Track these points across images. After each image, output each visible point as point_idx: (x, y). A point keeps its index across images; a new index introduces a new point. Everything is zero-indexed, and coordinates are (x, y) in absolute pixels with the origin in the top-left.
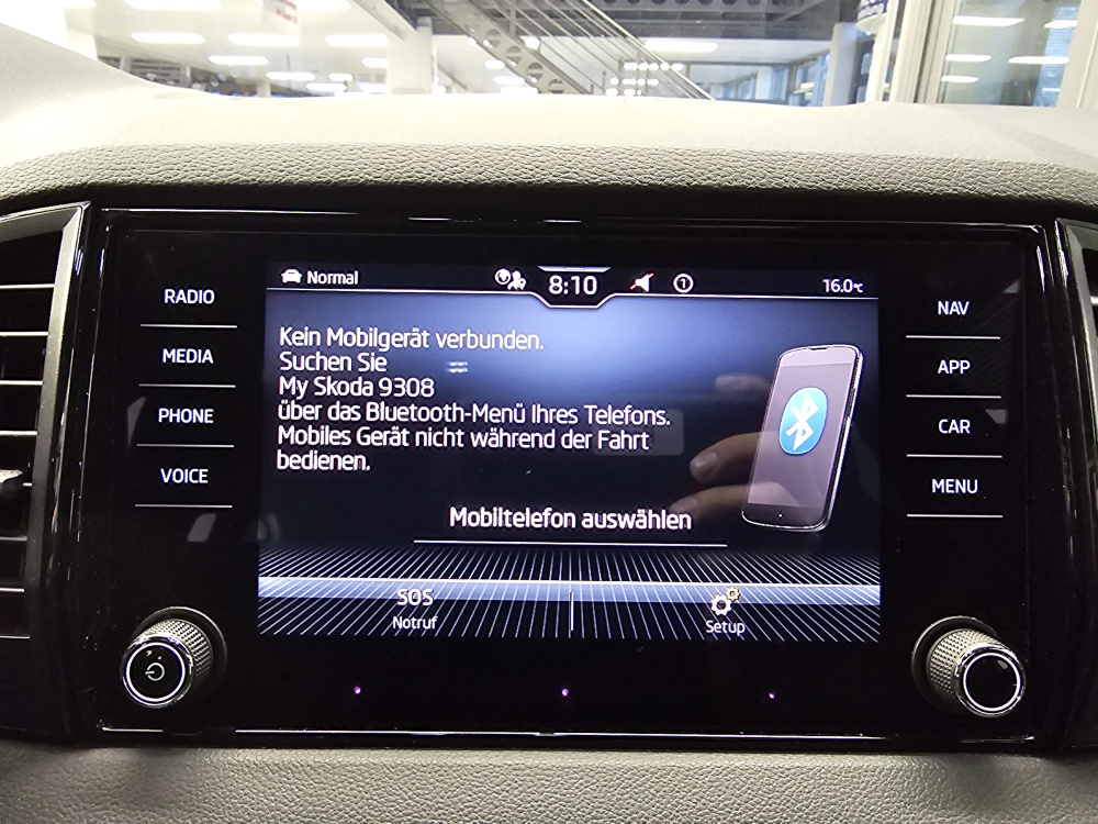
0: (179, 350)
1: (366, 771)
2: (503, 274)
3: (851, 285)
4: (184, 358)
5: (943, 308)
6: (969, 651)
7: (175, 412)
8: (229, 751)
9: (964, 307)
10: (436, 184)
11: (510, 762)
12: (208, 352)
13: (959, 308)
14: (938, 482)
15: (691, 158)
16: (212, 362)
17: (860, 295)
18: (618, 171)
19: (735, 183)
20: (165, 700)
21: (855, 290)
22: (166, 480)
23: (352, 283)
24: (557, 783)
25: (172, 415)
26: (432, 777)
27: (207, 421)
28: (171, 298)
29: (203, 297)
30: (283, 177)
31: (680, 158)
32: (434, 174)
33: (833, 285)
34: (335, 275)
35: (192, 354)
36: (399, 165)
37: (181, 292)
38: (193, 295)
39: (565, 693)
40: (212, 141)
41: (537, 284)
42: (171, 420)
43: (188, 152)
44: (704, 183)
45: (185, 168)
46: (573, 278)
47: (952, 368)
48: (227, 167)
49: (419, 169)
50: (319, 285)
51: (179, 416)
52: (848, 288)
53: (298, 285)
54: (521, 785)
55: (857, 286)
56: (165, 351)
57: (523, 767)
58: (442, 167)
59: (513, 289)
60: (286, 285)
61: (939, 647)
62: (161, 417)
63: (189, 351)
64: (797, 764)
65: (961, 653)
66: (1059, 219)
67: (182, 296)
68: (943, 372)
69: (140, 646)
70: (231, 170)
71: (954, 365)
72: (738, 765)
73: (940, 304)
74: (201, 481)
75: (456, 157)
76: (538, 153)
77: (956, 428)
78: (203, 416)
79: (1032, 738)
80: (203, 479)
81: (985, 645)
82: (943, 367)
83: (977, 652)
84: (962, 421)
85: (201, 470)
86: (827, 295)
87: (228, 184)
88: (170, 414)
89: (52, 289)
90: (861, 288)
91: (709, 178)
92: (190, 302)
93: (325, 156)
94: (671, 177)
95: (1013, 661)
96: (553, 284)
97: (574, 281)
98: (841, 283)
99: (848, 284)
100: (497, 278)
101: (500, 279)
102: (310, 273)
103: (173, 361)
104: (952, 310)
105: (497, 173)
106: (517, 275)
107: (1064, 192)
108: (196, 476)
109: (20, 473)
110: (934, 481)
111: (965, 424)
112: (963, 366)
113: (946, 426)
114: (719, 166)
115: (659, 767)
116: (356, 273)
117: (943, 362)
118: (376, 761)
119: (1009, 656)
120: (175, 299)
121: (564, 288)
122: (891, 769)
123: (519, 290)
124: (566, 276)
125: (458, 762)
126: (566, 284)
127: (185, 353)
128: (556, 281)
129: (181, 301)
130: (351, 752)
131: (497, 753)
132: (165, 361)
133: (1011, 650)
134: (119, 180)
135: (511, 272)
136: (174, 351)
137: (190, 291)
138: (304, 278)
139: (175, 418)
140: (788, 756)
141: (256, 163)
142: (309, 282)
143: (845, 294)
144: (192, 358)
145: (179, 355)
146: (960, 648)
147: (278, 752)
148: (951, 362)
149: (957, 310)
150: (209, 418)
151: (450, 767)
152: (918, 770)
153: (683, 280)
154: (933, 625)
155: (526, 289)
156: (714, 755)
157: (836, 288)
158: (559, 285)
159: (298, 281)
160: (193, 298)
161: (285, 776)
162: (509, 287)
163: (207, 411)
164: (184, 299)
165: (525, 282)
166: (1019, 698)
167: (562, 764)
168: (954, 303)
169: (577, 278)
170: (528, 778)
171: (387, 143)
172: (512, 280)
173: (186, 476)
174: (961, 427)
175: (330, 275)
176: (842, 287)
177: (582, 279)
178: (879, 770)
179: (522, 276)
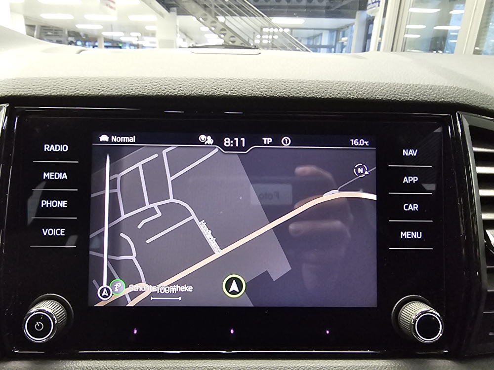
0: (51, 173)
2: (203, 137)
3: (363, 142)
4: (54, 177)
5: (405, 152)
6: (418, 312)
7: (49, 202)
8: (74, 362)
9: (415, 152)
10: (171, 96)
11: (206, 366)
12: (65, 174)
13: (413, 153)
14: (404, 233)
15: (289, 84)
16: (67, 178)
17: (367, 147)
18: (255, 89)
19: (310, 96)
20: (43, 340)
22: (45, 234)
23: (132, 142)
25: (48, 204)
27: (64, 206)
28: (47, 148)
29: (63, 148)
30: (100, 93)
31: (284, 84)
32: (170, 91)
33: (355, 142)
34: (124, 138)
35: (57, 175)
36: (154, 87)
37: (52, 146)
38: (58, 147)
39: (232, 331)
40: (66, 75)
41: (218, 142)
42: (47, 206)
43: (55, 81)
44: (295, 96)
45: (54, 88)
46: (235, 139)
47: (409, 180)
48: (73, 88)
49: (164, 89)
50: (117, 143)
51: (51, 204)
52: (362, 144)
53: (107, 143)
55: (366, 143)
56: (45, 173)
57: (212, 368)
58: (174, 88)
59: (207, 144)
60: (101, 142)
61: (404, 310)
62: (43, 204)
63: (56, 173)
64: (339, 365)
65: (415, 313)
66: (458, 112)
67: (52, 148)
68: (406, 182)
69: (32, 313)
70: (75, 89)
71: (411, 179)
72: (312, 365)
73: (404, 151)
74: (62, 235)
75: (181, 83)
76: (219, 82)
78: (63, 204)
79: (447, 351)
80: (63, 233)
81: (426, 310)
82: (405, 180)
83: (423, 313)
84: (414, 205)
85: (62, 230)
86: (352, 146)
87: (73, 96)
88: (47, 203)
90: (368, 143)
91: (298, 93)
92: (56, 150)
93: (119, 83)
94: (280, 93)
95: (438, 316)
96: (226, 142)
97: (236, 141)
98: (359, 141)
99: (362, 141)
100: (200, 139)
101: (201, 140)
102: (113, 137)
103: (49, 178)
104: (410, 153)
105: (200, 91)
106: (209, 137)
107: (460, 100)
108: (59, 232)
110: (402, 233)
111: (416, 206)
112: (414, 179)
113: (407, 207)
114: (303, 87)
115: (275, 367)
116: (134, 137)
118: (143, 365)
119: (436, 314)
120: (49, 149)
121: (231, 144)
122: (382, 367)
123: (210, 144)
124: (232, 138)
125: (182, 366)
126: (232, 142)
127: (54, 174)
128: (227, 140)
129: (52, 150)
130: (132, 361)
131: (200, 361)
132: (44, 178)
133: (437, 312)
134: (23, 94)
135: (207, 136)
136: (49, 173)
137: (56, 146)
138: (110, 139)
139: (49, 205)
140: (335, 361)
141: (87, 86)
142: (112, 141)
143: (360, 146)
144: (57, 177)
145: (51, 175)
146: (414, 310)
147: (97, 362)
148: (409, 177)
149: (412, 154)
150: (65, 205)
152: (394, 367)
153: (286, 140)
154: (401, 300)
156: (301, 361)
157: (356, 143)
158: (229, 142)
159: (107, 140)
160: (58, 149)
162: (206, 143)
163: (64, 201)
164: (53, 149)
165: (213, 141)
166: (441, 335)
167: (230, 366)
168: (411, 150)
171: (148, 76)
172: (207, 140)
173: (54, 232)
174: (413, 207)
175: (122, 138)
176: (359, 143)
177: (239, 139)
178: (376, 367)
179: (212, 138)
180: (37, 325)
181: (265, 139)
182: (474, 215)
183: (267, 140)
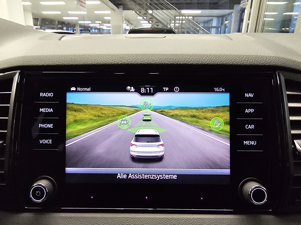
0: (44, 109)
1: (94, 219)
2: (129, 87)
4: (45, 111)
7: (43, 125)
8: (58, 213)
9: (252, 95)
11: (131, 217)
12: (51, 109)
13: (251, 95)
14: (245, 142)
15: (178, 57)
16: (53, 112)
17: (224, 92)
19: (190, 63)
20: (40, 201)
21: (223, 90)
22: (41, 143)
23: (89, 90)
24: (143, 222)
25: (42, 126)
26: (111, 220)
27: (51, 127)
28: (42, 95)
29: (50, 95)
30: (71, 63)
31: (175, 57)
33: (217, 89)
34: (84, 88)
35: (47, 110)
37: (44, 93)
38: (47, 94)
39: (147, 198)
41: (138, 90)
43: (46, 57)
44: (181, 63)
46: (147, 88)
47: (249, 111)
49: (106, 61)
50: (80, 91)
51: (44, 126)
52: (221, 90)
53: (75, 91)
54: (134, 223)
56: (40, 109)
57: (134, 218)
60: (72, 91)
61: (245, 186)
62: (39, 126)
63: (47, 109)
64: (207, 217)
65: (251, 188)
66: (278, 71)
67: (44, 95)
68: (247, 112)
69: (34, 186)
70: (57, 62)
71: (250, 110)
72: (191, 217)
73: (246, 94)
74: (50, 143)
75: (116, 57)
77: (250, 127)
78: (50, 126)
79: (271, 210)
80: (51, 142)
81: (258, 186)
82: (247, 111)
83: (256, 187)
85: (50, 140)
86: (215, 92)
87: (56, 65)
88: (42, 125)
89: (11, 93)
90: (224, 90)
91: (183, 62)
93: (81, 57)
94: (172, 62)
95: (265, 190)
96: (142, 90)
100: (127, 89)
101: (128, 89)
102: (78, 88)
103: (43, 111)
104: (249, 96)
105: (126, 62)
106: (132, 88)
107: (279, 64)
108: (49, 142)
109: (3, 142)
110: (244, 142)
111: (253, 126)
112: (252, 110)
113: (247, 127)
114: (185, 59)
115: (170, 218)
116: (90, 88)
117: (247, 110)
118: (96, 216)
119: (264, 189)
120: (43, 95)
121: (145, 91)
122: (232, 219)
123: (133, 92)
124: (145, 88)
125: (118, 217)
126: (145, 90)
127: (46, 109)
128: (143, 89)
130: (90, 214)
131: (128, 214)
132: (40, 111)
133: (264, 187)
134: (28, 65)
135: (131, 87)
136: (43, 109)
137: (47, 93)
139: (43, 126)
140: (205, 215)
141: (63, 60)
142: (78, 90)
143: (220, 92)
144: (47, 111)
146: (252, 186)
147: (70, 214)
148: (249, 109)
149: (250, 96)
150: (52, 126)
151: (115, 218)
152: (240, 219)
153: (177, 89)
154: (244, 180)
155: (135, 91)
156: (185, 215)
157: (218, 90)
158: (143, 90)
159: (75, 90)
160: (47, 95)
161: (72, 220)
162: (130, 91)
163: (51, 124)
164: (45, 95)
166: (266, 200)
167: (145, 217)
168: (250, 94)
169: (148, 88)
170: (136, 221)
171: (98, 54)
172: (131, 89)
173: (46, 141)
174: (252, 127)
177: (149, 89)
178: (229, 219)
179: (134, 88)
180: (37, 193)
181: (164, 88)
182: (286, 132)
183: (165, 89)
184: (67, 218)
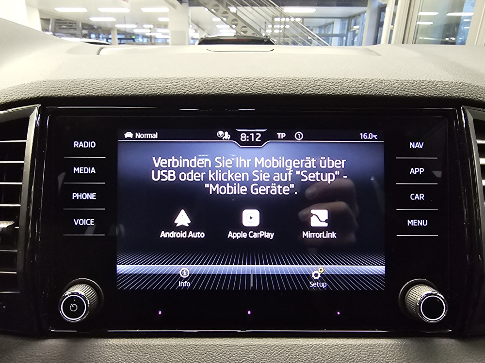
0: (81, 168)
1: (164, 348)
2: (221, 133)
3: (372, 136)
4: (83, 171)
5: (412, 145)
6: (424, 294)
7: (79, 195)
8: (105, 340)
9: (421, 144)
10: (191, 95)
11: (226, 343)
12: (93, 168)
13: (419, 145)
14: (410, 221)
15: (302, 82)
16: (95, 173)
17: (376, 140)
18: (270, 88)
19: (321, 93)
20: (78, 319)
21: (374, 138)
22: (76, 224)
23: (155, 138)
24: (246, 352)
26: (193, 350)
27: (93, 198)
28: (77, 145)
29: (91, 144)
30: (125, 93)
31: (297, 82)
32: (190, 90)
33: (364, 136)
34: (147, 134)
35: (86, 169)
36: (175, 87)
37: (81, 143)
38: (86, 144)
39: (249, 313)
40: (93, 77)
41: (235, 137)
42: (78, 198)
43: (83, 82)
44: (308, 93)
45: (82, 89)
46: (251, 134)
47: (416, 171)
48: (100, 89)
49: (183, 88)
50: (140, 139)
51: (81, 196)
52: (371, 137)
53: (131, 139)
54: (230, 354)
55: (375, 136)
56: (75, 168)
57: (231, 345)
58: (193, 87)
59: (225, 139)
60: (126, 139)
61: (411, 292)
62: (73, 197)
63: (85, 168)
64: (349, 343)
65: (420, 295)
66: (463, 106)
67: (81, 145)
68: (412, 173)
69: (66, 296)
70: (102, 89)
72: (324, 343)
73: (411, 143)
74: (91, 224)
75: (199, 83)
76: (235, 81)
77: (418, 198)
78: (92, 196)
79: (450, 331)
80: (92, 223)
81: (430, 292)
82: (412, 171)
83: (428, 295)
84: (420, 195)
85: (91, 220)
86: (362, 140)
87: (100, 96)
88: (77, 195)
89: (25, 143)
91: (310, 91)
92: (85, 147)
93: (142, 83)
94: (293, 90)
95: (442, 298)
96: (242, 137)
97: (251, 136)
98: (368, 135)
99: (371, 135)
100: (218, 135)
101: (219, 135)
102: (136, 134)
103: (78, 173)
104: (416, 146)
105: (217, 90)
106: (226, 133)
107: (465, 95)
108: (89, 222)
109: (14, 222)
110: (408, 221)
111: (422, 196)
112: (421, 170)
113: (414, 197)
114: (314, 85)
115: (290, 344)
116: (157, 133)
117: (412, 169)
118: (168, 343)
119: (440, 296)
120: (78, 146)
121: (247, 139)
122: (390, 345)
123: (227, 140)
124: (248, 134)
125: (204, 344)
126: (248, 137)
127: (83, 169)
128: (244, 135)
129: (81, 147)
130: (158, 339)
131: (220, 339)
132: (75, 172)
133: (442, 294)
134: (53, 95)
135: (224, 132)
136: (78, 168)
137: (85, 142)
138: (134, 136)
140: (345, 340)
141: (112, 87)
142: (136, 137)
143: (369, 140)
144: (86, 171)
145: (81, 170)
146: (420, 292)
147: (126, 340)
148: (416, 169)
149: (418, 146)
150: (94, 197)
151: (200, 346)
152: (401, 345)
153: (299, 135)
154: (408, 283)
155: (230, 140)
156: (313, 339)
158: (245, 137)
159: (132, 137)
160: (86, 145)
161: (129, 350)
162: (223, 139)
163: (93, 194)
164: (82, 146)
165: (230, 136)
166: (445, 315)
167: (248, 344)
168: (417, 143)
169: (252, 134)
170: (234, 350)
171: (169, 77)
172: (224, 135)
173: (85, 222)
174: (420, 197)
175: (145, 134)
176: (368, 137)
177: (255, 135)
178: (384, 345)
179: (229, 134)
180: (72, 307)
181: (279, 134)
182: (477, 203)
183: (281, 135)
184: (119, 347)
